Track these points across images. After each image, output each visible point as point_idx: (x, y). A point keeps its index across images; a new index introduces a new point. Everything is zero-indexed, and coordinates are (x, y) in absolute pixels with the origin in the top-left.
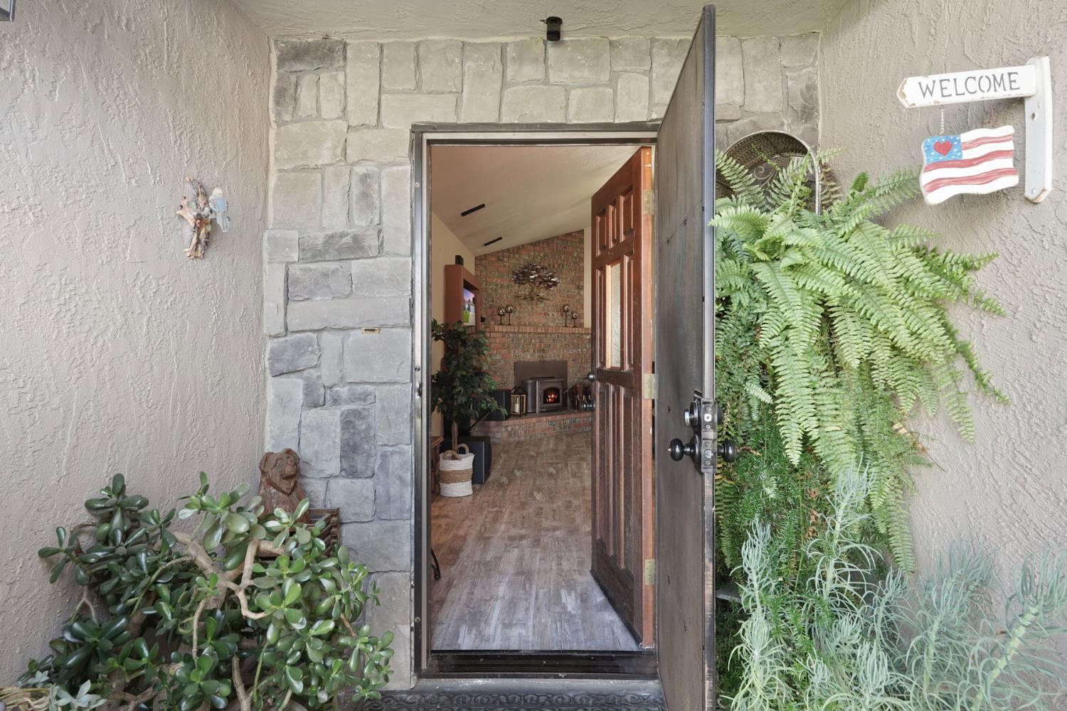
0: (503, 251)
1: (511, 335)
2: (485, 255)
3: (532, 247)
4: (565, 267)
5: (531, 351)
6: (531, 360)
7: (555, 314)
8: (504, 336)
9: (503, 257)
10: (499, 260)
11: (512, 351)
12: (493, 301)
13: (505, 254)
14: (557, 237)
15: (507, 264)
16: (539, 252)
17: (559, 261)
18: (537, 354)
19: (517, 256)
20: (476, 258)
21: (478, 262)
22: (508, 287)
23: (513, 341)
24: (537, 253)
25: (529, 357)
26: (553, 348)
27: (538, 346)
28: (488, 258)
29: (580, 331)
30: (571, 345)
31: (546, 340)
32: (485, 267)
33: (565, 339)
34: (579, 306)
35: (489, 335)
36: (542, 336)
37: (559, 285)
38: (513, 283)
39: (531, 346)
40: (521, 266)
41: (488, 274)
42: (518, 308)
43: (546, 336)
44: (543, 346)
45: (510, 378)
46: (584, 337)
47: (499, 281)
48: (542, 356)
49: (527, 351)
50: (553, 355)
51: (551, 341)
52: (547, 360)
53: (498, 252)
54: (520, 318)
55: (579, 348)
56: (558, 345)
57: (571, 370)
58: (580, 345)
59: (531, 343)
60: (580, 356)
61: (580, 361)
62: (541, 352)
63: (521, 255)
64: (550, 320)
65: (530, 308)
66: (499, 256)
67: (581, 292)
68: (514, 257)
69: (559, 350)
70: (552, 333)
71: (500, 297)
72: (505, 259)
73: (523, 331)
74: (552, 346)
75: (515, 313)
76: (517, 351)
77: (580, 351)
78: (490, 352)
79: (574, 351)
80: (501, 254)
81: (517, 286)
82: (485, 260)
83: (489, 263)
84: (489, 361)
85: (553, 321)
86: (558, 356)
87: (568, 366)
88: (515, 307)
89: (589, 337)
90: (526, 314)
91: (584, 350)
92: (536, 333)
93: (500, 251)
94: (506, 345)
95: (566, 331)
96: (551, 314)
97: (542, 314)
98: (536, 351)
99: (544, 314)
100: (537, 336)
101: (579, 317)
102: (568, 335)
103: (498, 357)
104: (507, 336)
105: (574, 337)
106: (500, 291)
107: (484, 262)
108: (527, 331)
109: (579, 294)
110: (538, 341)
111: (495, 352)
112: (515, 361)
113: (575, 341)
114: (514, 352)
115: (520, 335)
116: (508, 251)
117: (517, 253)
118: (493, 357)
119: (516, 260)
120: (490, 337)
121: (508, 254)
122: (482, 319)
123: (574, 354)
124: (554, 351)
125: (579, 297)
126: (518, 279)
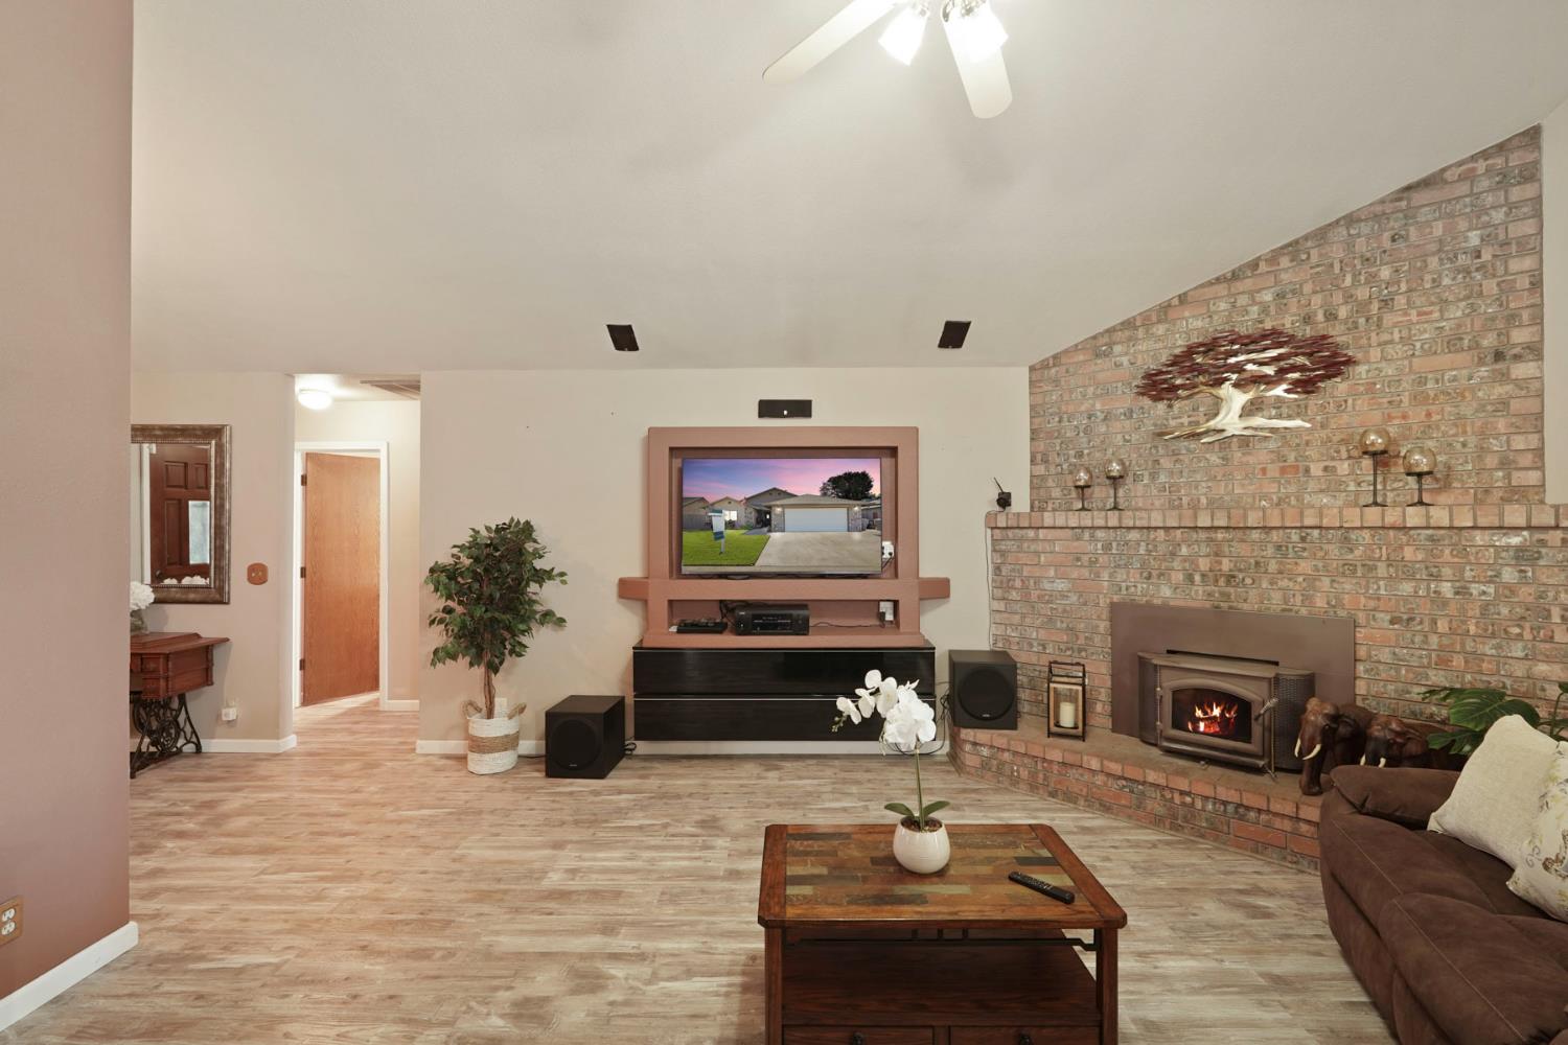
0: (1110, 331)
1: (1100, 534)
2: (1055, 357)
3: (1222, 289)
4: (1401, 301)
5: (1178, 577)
6: (1173, 603)
7: (1344, 468)
8: (1079, 538)
9: (1110, 345)
10: (1098, 355)
11: (1105, 576)
12: (1080, 455)
13: (1117, 335)
14: (1351, 220)
15: (1125, 360)
16: (1252, 293)
17: (1362, 293)
18: (1199, 591)
19: (1160, 329)
20: (1032, 369)
21: (1035, 376)
22: (1129, 414)
23: (1107, 547)
24: (1243, 300)
25: (1166, 592)
26: (1280, 572)
27: (1204, 564)
28: (1064, 360)
29: (1440, 516)
30: (1382, 570)
31: (1242, 549)
32: (1056, 382)
33: (1347, 543)
34: (1501, 425)
35: (1031, 533)
36: (1220, 535)
37: (1362, 369)
38: (1146, 402)
39: (1176, 564)
40: (1177, 351)
41: (1066, 398)
42: (1166, 463)
43: (1239, 534)
44: (1226, 565)
45: (1097, 639)
46: (1479, 538)
47: (1098, 406)
48: (1226, 596)
49: (1160, 575)
50: (1277, 597)
51: (1270, 551)
52: (1246, 607)
53: (1094, 338)
54: (1173, 488)
55: (1437, 578)
56: (1305, 566)
57: (1385, 655)
58: (1447, 572)
59: (1173, 554)
60: (1452, 609)
61: (1443, 626)
62: (1222, 582)
63: (1173, 322)
64: (1312, 485)
65: (1214, 459)
66: (1099, 346)
67: (1521, 370)
68: (1149, 335)
69: (1311, 580)
70: (1267, 529)
71: (1103, 442)
72: (1118, 349)
73: (1138, 524)
74: (1273, 566)
75: (1153, 476)
76: (1121, 575)
77: (1447, 589)
78: (1037, 572)
79: (1407, 588)
80: (1106, 339)
81: (1161, 406)
82: (1054, 365)
83: (1067, 371)
84: (1034, 594)
85: (1333, 486)
86: (1307, 599)
87: (1361, 634)
88: (1157, 462)
89: (1515, 540)
90: (1198, 477)
91: (1475, 589)
92: (1195, 528)
93: (1102, 334)
94: (1085, 558)
95: (1353, 518)
96: (1316, 470)
97: (1273, 470)
98: (1197, 578)
99: (1283, 470)
100: (1203, 535)
101: (1506, 464)
102: (1366, 534)
103: (1061, 585)
104: (1087, 535)
105: (1404, 539)
106: (1103, 429)
107: (1053, 371)
108: (1153, 524)
109: (1504, 377)
110: (1204, 550)
111: (1052, 573)
112: (1116, 599)
113: (1408, 552)
114: (1111, 575)
115: (1134, 535)
116: (1128, 324)
117: (1159, 321)
118: (1047, 586)
119: (1159, 339)
120: (1035, 540)
121: (1127, 333)
122: (1004, 501)
123: (1405, 599)
124: (1284, 583)
125: (1500, 390)
126: (1156, 386)
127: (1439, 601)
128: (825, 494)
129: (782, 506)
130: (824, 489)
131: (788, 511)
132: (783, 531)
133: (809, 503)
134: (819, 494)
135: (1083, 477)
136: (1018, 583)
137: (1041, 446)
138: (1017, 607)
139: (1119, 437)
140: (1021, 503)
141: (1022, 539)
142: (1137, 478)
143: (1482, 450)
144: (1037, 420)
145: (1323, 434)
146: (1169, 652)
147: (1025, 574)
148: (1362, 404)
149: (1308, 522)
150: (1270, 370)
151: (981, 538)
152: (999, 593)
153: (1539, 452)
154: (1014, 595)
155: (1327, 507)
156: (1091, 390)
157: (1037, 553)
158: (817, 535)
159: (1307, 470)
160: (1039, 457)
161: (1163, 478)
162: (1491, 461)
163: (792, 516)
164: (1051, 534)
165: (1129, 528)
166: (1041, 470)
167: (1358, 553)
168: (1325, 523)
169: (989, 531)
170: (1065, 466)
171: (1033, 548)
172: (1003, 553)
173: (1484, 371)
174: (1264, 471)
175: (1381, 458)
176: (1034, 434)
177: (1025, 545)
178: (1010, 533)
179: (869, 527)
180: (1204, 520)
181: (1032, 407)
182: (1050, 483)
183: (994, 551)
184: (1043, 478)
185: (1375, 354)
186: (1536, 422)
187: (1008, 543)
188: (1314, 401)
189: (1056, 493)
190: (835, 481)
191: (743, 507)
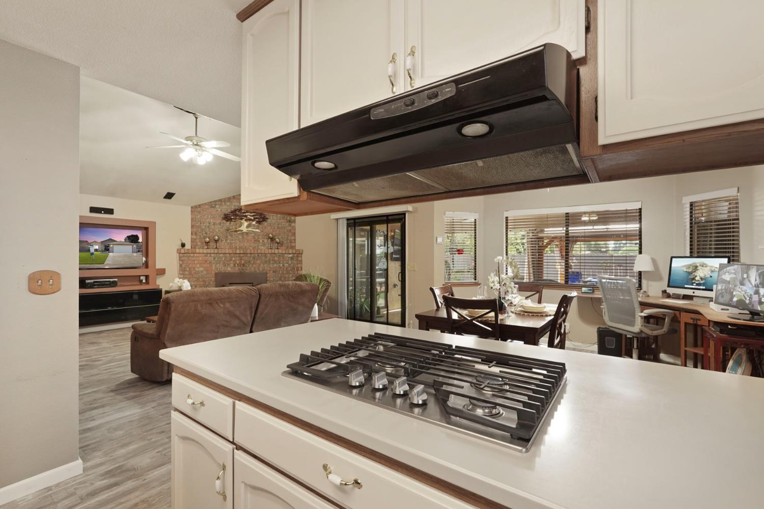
0: (215, 201)
1: (212, 255)
2: (199, 205)
5: (232, 265)
6: (231, 272)
7: (266, 241)
8: (206, 256)
9: (215, 205)
10: (212, 207)
11: (214, 266)
12: (206, 233)
13: (217, 203)
15: (219, 210)
18: (237, 268)
19: (228, 204)
20: (192, 207)
21: (193, 210)
22: (220, 224)
23: (214, 258)
25: (229, 269)
26: (254, 263)
27: (238, 262)
28: (202, 207)
29: (280, 251)
30: (271, 262)
31: (246, 258)
32: (199, 212)
33: (266, 257)
34: (290, 234)
35: (192, 255)
36: (242, 255)
37: (269, 220)
38: (224, 221)
39: (232, 262)
40: (232, 210)
41: (202, 217)
42: (229, 237)
43: (246, 255)
44: (243, 262)
45: (211, 283)
46: (286, 255)
47: (212, 221)
48: (243, 269)
49: (228, 265)
50: (253, 269)
51: (252, 259)
52: (247, 271)
53: (211, 202)
54: (231, 244)
55: (280, 263)
56: (258, 262)
57: (272, 279)
58: (281, 262)
59: (231, 260)
60: (282, 269)
61: (281, 272)
62: (242, 266)
63: (232, 202)
64: (260, 244)
65: (240, 237)
66: (212, 204)
67: (293, 224)
68: (225, 204)
69: (259, 265)
70: (251, 254)
71: (213, 230)
72: (217, 206)
73: (223, 252)
74: (252, 262)
75: (226, 240)
76: (218, 265)
77: (281, 265)
78: (194, 266)
79: (275, 265)
80: (214, 203)
81: (228, 223)
82: (199, 208)
83: (203, 210)
84: (193, 272)
85: (264, 245)
86: (259, 269)
87: (268, 275)
88: (227, 237)
89: (291, 256)
90: (237, 241)
91: (285, 265)
92: (236, 253)
93: (213, 202)
94: (208, 261)
95: (267, 251)
96: (261, 241)
97: (253, 241)
98: (236, 265)
99: (255, 241)
100: (238, 255)
101: (291, 242)
102: (269, 255)
103: (201, 269)
104: (209, 255)
105: (275, 256)
106: (213, 227)
107: (199, 209)
108: (226, 252)
109: (290, 225)
110: (238, 258)
111: (198, 266)
112: (217, 272)
113: (276, 258)
114: (216, 265)
115: (221, 255)
116: (220, 200)
117: (228, 201)
118: (197, 269)
119: (228, 206)
120: (193, 257)
121: (220, 203)
122: (183, 245)
123: (275, 267)
124: (254, 266)
125: (290, 228)
126: (227, 218)
127: (280, 268)
128: (125, 241)
129: (113, 244)
130: (125, 239)
131: (115, 246)
132: (113, 252)
133: (121, 244)
134: (123, 241)
135: (207, 240)
136: (188, 269)
137: (195, 230)
138: (187, 276)
139: (217, 230)
140: (188, 246)
141: (189, 257)
142: (222, 241)
143: (287, 239)
144: (193, 223)
145: (262, 233)
146: (230, 284)
147: (190, 266)
148: (269, 228)
149: (259, 252)
150: (252, 218)
151: (176, 256)
152: (181, 272)
153: (295, 240)
154: (187, 273)
155: (263, 249)
156: (210, 216)
157: (194, 260)
158: (123, 254)
159: (259, 241)
160: (194, 233)
161: (228, 241)
162: (289, 241)
163: (116, 248)
164: (198, 255)
165: (220, 253)
166: (194, 237)
167: (268, 258)
168: (262, 252)
169: (178, 254)
170: (202, 236)
171: (193, 259)
172: (182, 261)
173: (288, 224)
174: (251, 241)
175: (272, 239)
176: (192, 226)
177: (190, 258)
178: (185, 255)
179: (139, 252)
180: (238, 252)
181: (192, 219)
182: (197, 241)
183: (180, 260)
184: (195, 239)
185: (271, 217)
186: (294, 234)
187: (185, 258)
188: (261, 226)
189: (199, 244)
190: (129, 237)
191: (100, 245)
